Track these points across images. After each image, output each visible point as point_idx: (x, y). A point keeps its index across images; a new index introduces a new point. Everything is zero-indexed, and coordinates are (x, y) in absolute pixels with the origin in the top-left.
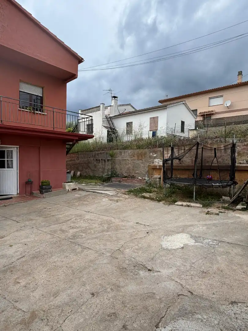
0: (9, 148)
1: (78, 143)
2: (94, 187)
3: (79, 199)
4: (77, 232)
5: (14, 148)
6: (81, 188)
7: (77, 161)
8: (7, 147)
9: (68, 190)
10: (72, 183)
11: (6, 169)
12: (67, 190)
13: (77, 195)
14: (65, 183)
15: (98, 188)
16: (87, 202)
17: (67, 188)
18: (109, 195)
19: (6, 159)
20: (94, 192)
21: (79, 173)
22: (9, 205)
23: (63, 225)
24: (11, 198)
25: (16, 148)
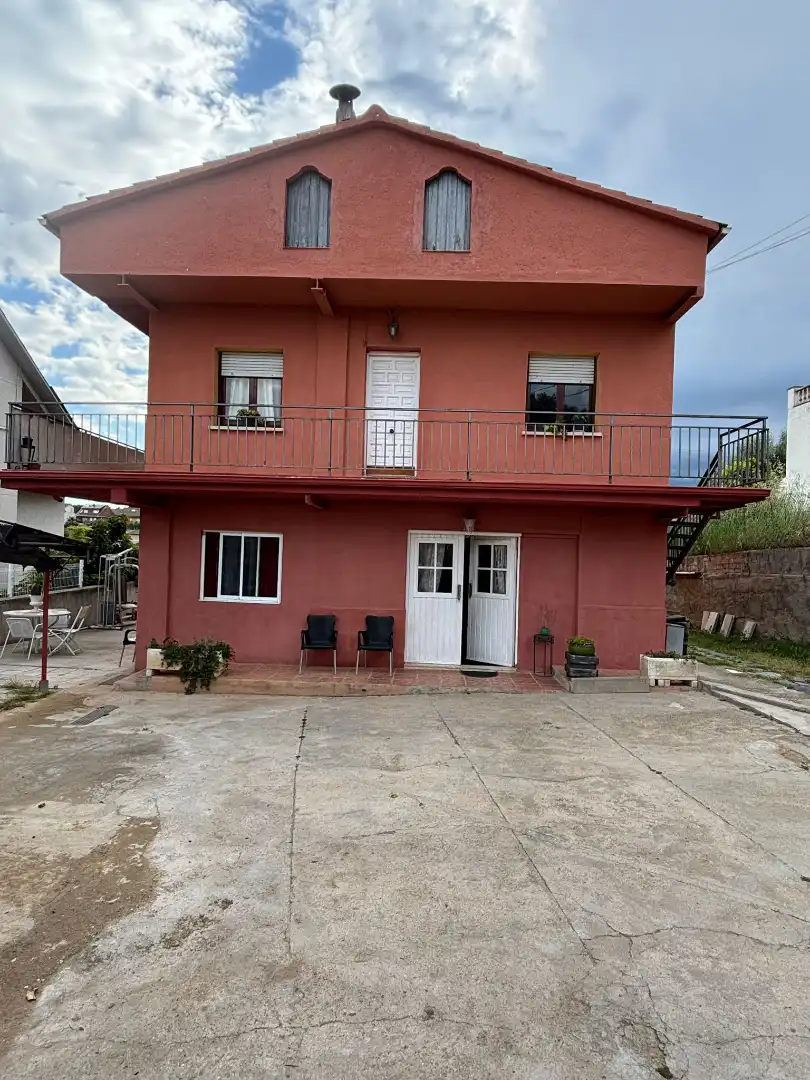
0: (500, 538)
1: (718, 517)
2: (765, 687)
3: (669, 721)
4: (563, 822)
5: (510, 538)
6: (707, 683)
7: (745, 583)
8: (496, 538)
9: (656, 681)
10: (672, 660)
11: (491, 594)
12: (653, 683)
13: (678, 706)
14: (647, 654)
15: (780, 696)
16: (682, 739)
17: (653, 675)
18: (797, 731)
19: (492, 569)
20: (744, 707)
21: (748, 627)
22: (476, 692)
23: (546, 788)
24: (494, 674)
25: (514, 540)
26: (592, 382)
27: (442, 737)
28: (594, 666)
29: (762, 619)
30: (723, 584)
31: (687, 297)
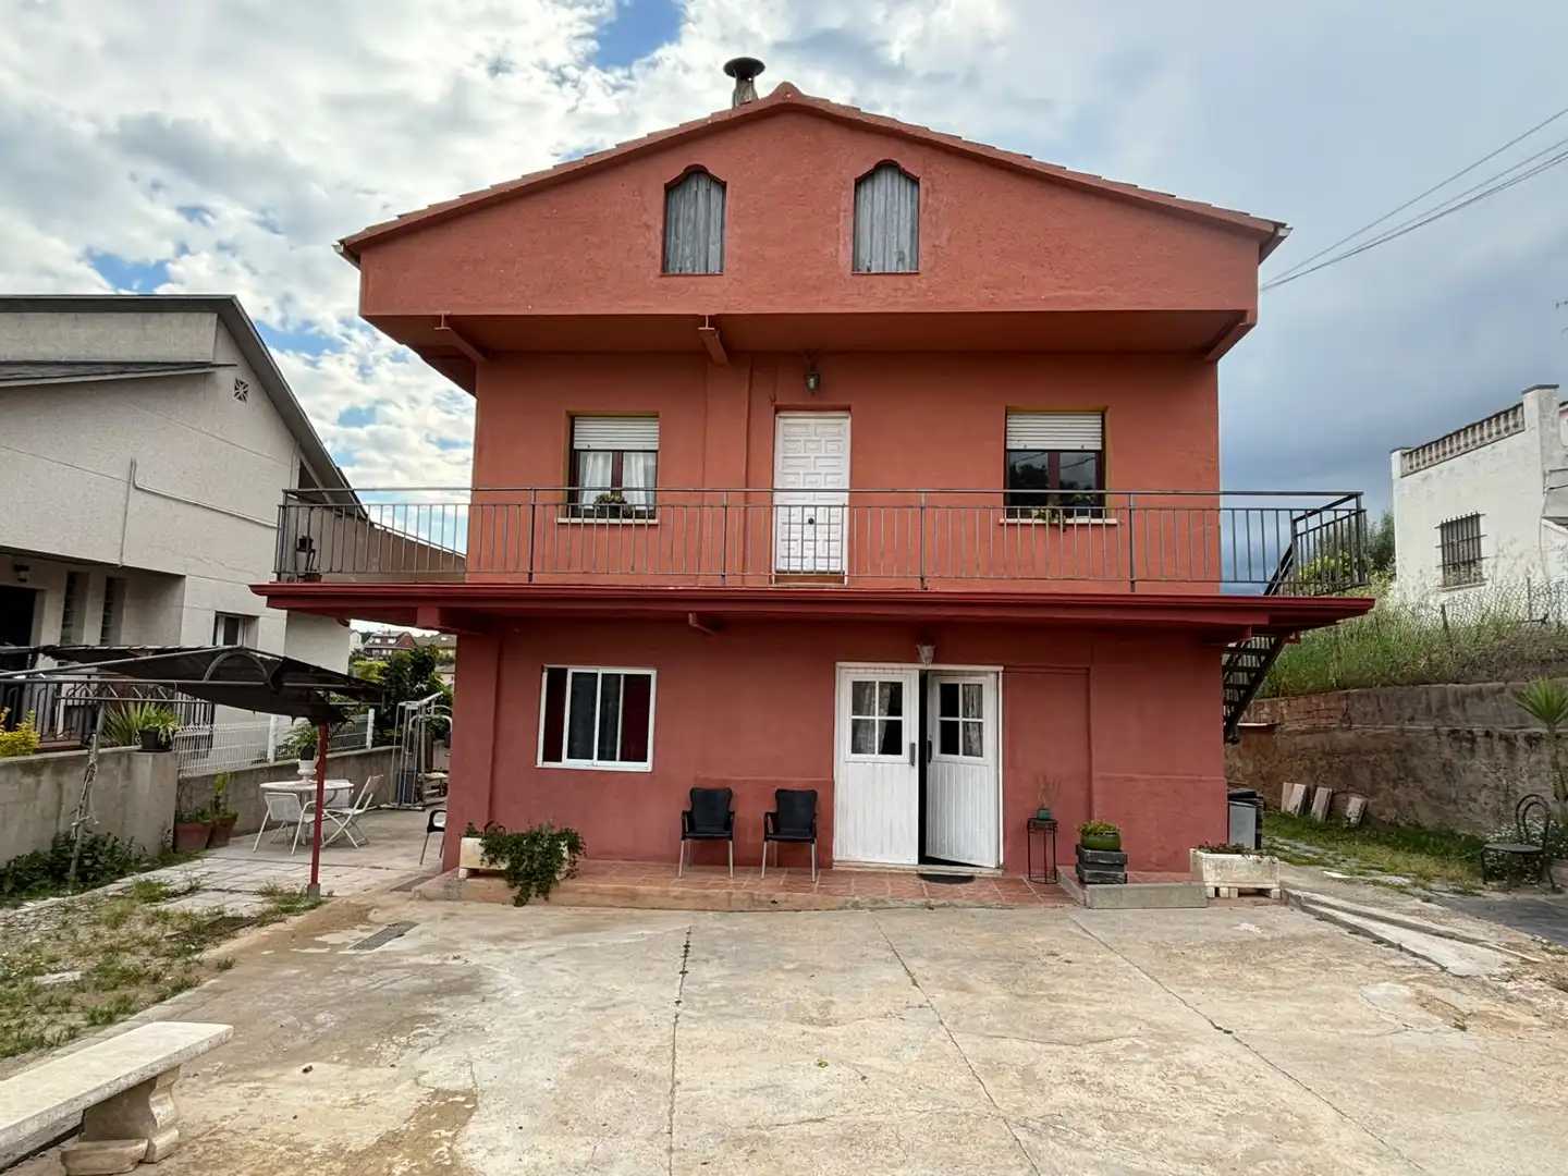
0: (972, 674)
1: (1298, 640)
2: (1383, 898)
3: (1241, 951)
4: (1082, 1107)
5: (985, 673)
6: (1295, 892)
7: (1345, 738)
8: (963, 674)
9: (1217, 890)
10: (1238, 857)
11: (960, 757)
12: (1211, 892)
13: (1252, 928)
14: (1200, 847)
15: (1412, 913)
16: (1262, 978)
17: (1211, 879)
18: (1443, 969)
19: (961, 719)
20: (1355, 930)
21: (1354, 805)
22: (943, 906)
23: (1055, 1054)
24: (969, 879)
25: (993, 676)
26: (1099, 448)
27: (893, 974)
28: (1121, 866)
29: (1373, 794)
30: (1310, 741)
31: (1233, 325)
